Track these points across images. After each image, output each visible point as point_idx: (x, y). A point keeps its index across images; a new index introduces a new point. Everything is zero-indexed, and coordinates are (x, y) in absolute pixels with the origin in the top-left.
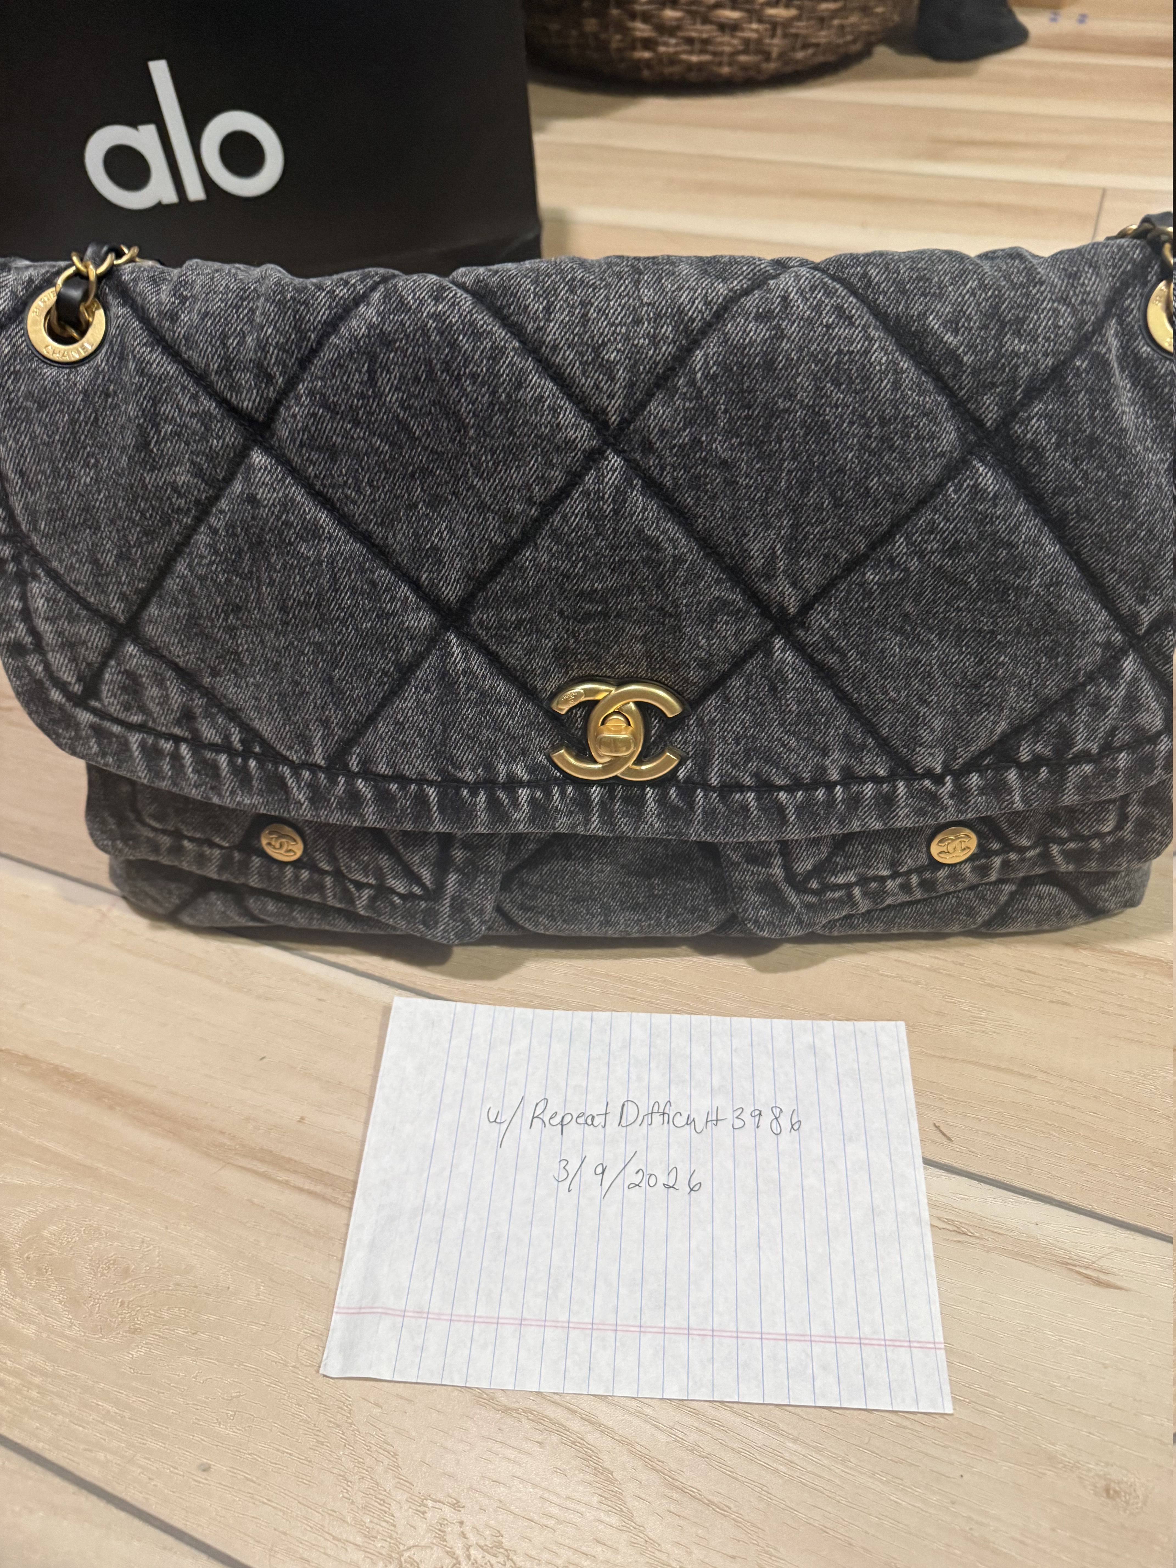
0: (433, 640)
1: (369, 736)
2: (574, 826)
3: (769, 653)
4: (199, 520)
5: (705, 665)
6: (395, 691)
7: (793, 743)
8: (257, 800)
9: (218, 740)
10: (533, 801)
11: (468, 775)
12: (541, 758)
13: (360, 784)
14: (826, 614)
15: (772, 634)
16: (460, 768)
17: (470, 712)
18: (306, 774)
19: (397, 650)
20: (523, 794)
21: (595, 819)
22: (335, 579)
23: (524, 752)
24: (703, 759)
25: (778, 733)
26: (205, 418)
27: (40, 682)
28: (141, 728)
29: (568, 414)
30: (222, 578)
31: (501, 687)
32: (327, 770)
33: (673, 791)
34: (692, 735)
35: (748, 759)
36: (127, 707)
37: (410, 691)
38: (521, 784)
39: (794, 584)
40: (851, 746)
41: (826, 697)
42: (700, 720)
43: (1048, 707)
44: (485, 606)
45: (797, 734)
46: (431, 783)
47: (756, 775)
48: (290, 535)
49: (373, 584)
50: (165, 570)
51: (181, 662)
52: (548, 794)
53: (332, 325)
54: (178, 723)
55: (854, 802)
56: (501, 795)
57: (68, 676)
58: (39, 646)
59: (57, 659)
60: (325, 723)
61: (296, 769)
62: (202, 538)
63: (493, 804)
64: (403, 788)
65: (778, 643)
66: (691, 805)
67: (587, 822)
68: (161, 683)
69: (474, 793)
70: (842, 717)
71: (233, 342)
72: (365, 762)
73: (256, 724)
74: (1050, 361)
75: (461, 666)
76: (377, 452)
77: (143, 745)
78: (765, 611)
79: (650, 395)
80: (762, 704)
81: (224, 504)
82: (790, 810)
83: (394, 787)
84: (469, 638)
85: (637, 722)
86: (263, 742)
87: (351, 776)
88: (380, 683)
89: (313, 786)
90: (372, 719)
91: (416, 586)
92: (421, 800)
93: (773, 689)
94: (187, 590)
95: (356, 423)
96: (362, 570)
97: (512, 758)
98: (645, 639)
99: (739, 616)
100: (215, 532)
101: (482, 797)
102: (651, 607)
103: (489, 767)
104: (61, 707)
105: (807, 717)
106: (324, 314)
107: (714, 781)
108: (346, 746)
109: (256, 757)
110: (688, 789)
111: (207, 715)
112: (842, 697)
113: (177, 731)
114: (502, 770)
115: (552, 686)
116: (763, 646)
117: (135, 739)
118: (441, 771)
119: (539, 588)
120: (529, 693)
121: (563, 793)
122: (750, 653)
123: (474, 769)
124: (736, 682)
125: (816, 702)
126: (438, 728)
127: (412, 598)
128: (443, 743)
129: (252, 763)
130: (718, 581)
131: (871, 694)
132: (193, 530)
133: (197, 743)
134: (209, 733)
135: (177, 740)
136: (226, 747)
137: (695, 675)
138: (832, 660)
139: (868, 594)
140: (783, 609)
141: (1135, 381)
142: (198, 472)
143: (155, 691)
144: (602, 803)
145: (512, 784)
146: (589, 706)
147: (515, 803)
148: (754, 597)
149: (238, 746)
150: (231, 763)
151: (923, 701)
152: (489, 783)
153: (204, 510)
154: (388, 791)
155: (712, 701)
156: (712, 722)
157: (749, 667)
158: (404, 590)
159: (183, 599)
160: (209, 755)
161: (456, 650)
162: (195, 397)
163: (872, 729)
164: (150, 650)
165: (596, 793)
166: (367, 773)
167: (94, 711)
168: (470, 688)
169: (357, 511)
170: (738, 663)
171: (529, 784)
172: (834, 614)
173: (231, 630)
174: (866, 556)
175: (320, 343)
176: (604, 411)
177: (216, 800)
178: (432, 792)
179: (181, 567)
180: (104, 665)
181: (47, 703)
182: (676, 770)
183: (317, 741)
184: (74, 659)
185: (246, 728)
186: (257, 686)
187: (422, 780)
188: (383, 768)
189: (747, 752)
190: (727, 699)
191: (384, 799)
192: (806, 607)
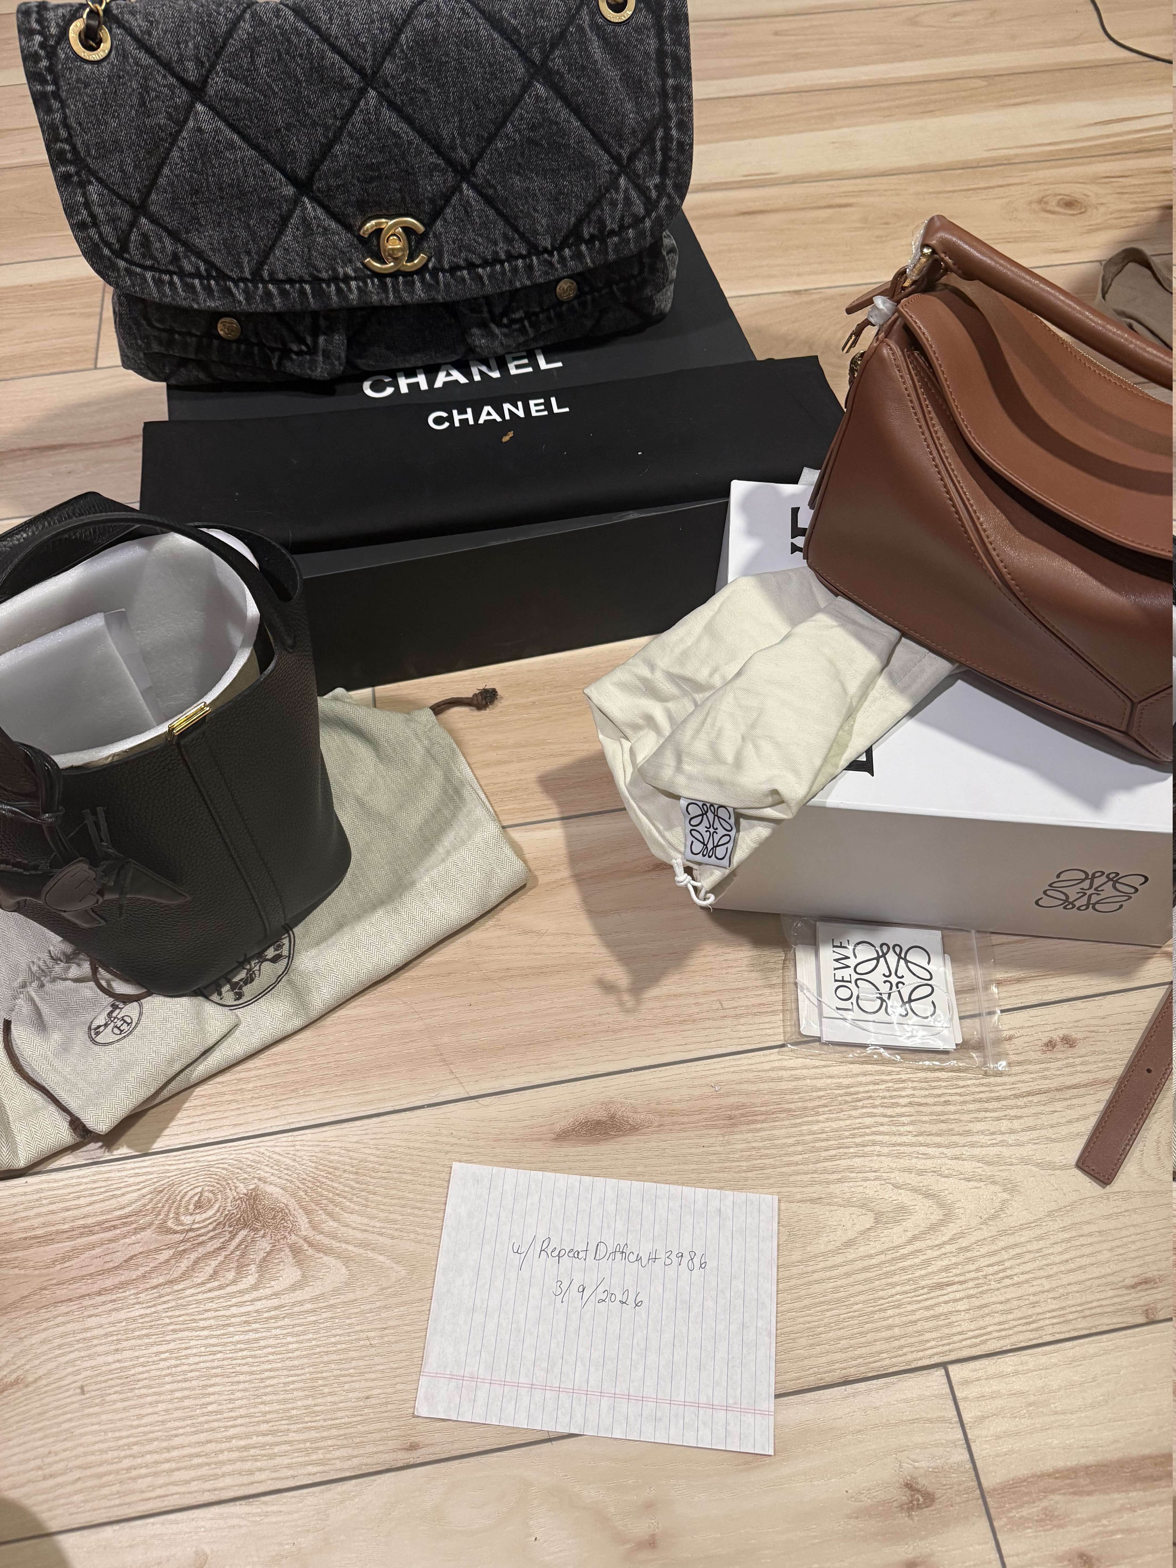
0: (296, 201)
1: (272, 259)
2: (381, 301)
3: (461, 192)
4: (172, 144)
5: (432, 201)
6: (281, 232)
7: (480, 240)
8: (218, 303)
9: (193, 271)
10: (358, 288)
11: (324, 275)
12: (359, 265)
13: (270, 286)
14: (483, 167)
15: (461, 182)
16: (320, 272)
17: (320, 240)
18: (242, 285)
19: (279, 208)
20: (353, 284)
21: (391, 295)
22: (245, 171)
23: (350, 261)
24: (439, 255)
25: (472, 235)
26: (171, 87)
27: (97, 245)
28: (151, 268)
29: (348, 71)
30: (188, 175)
31: (333, 225)
32: (251, 281)
33: (427, 276)
34: (432, 242)
35: (461, 251)
36: (144, 256)
37: (289, 231)
38: (352, 279)
39: (466, 152)
40: (507, 239)
41: (491, 213)
42: (435, 234)
43: (593, 206)
44: (320, 179)
45: (481, 235)
46: (306, 282)
47: (466, 260)
48: (221, 147)
49: (264, 172)
50: (158, 173)
51: (169, 226)
52: (366, 284)
53: (229, 34)
54: (171, 262)
55: (515, 270)
56: (342, 285)
57: (113, 240)
58: (95, 224)
59: (107, 229)
60: (248, 253)
61: (236, 283)
62: (175, 154)
63: (339, 290)
64: (292, 287)
65: (465, 186)
66: (438, 283)
67: (387, 298)
68: (160, 240)
69: (329, 286)
70: (501, 224)
71: (182, 46)
72: (272, 274)
73: (213, 259)
74: (558, 30)
75: (312, 214)
76: (258, 99)
77: (153, 278)
78: (455, 171)
79: (384, 59)
80: (462, 221)
81: (184, 134)
82: (485, 279)
83: (288, 287)
84: (314, 199)
85: (403, 237)
86: (217, 269)
87: (265, 283)
88: (274, 228)
89: (246, 292)
90: (272, 248)
91: (284, 172)
92: (303, 292)
93: (466, 211)
94: (171, 184)
95: (247, 85)
96: (257, 165)
97: (345, 265)
98: (400, 191)
99: (444, 172)
100: (182, 149)
101: (333, 287)
102: (401, 171)
103: (334, 270)
104: (109, 259)
105: (484, 225)
106: (224, 28)
107: (446, 266)
108: (261, 264)
109: (214, 278)
110: (434, 273)
111: (186, 257)
112: (499, 213)
113: (171, 268)
114: (341, 270)
115: (359, 223)
116: (457, 189)
117: (149, 275)
118: (311, 275)
119: (345, 167)
120: (348, 228)
121: (373, 283)
122: (453, 193)
123: (327, 272)
124: (449, 210)
125: (487, 216)
126: (306, 250)
127: (283, 179)
128: (310, 258)
129: (213, 282)
130: (431, 154)
131: (512, 209)
132: (169, 150)
133: (182, 274)
134: (188, 267)
135: (171, 273)
136: (198, 275)
137: (427, 208)
138: (491, 191)
139: (500, 155)
140: (463, 166)
141: (598, 35)
142: (170, 117)
143: (158, 245)
144: (393, 286)
145: (347, 279)
146: (378, 232)
147: (350, 289)
148: (449, 161)
149: (204, 273)
150: (201, 284)
151: (536, 211)
152: (335, 279)
153: (174, 138)
154: (285, 289)
155: (439, 223)
156: (441, 234)
157: (453, 201)
158: (279, 175)
159: (169, 189)
160: (189, 280)
161: (309, 206)
162: (164, 76)
163: (516, 229)
164: (153, 220)
165: (388, 280)
166: (274, 280)
167: (126, 260)
168: (318, 226)
169: (251, 132)
170: (447, 199)
171: (355, 279)
172: (487, 167)
173: (194, 204)
174: (496, 135)
175: (225, 44)
176: (364, 68)
177: (196, 306)
178: (307, 287)
179: (166, 171)
180: (130, 231)
181: (102, 257)
182: (426, 265)
183: (245, 264)
184: (115, 229)
185: (207, 262)
186: (210, 236)
187: (301, 281)
188: (281, 276)
189: (459, 247)
190: (445, 220)
191: (284, 293)
192: (473, 164)
